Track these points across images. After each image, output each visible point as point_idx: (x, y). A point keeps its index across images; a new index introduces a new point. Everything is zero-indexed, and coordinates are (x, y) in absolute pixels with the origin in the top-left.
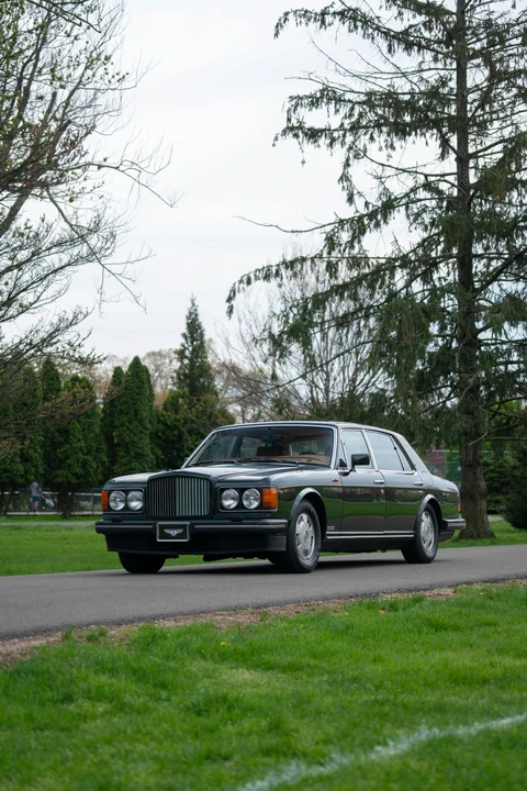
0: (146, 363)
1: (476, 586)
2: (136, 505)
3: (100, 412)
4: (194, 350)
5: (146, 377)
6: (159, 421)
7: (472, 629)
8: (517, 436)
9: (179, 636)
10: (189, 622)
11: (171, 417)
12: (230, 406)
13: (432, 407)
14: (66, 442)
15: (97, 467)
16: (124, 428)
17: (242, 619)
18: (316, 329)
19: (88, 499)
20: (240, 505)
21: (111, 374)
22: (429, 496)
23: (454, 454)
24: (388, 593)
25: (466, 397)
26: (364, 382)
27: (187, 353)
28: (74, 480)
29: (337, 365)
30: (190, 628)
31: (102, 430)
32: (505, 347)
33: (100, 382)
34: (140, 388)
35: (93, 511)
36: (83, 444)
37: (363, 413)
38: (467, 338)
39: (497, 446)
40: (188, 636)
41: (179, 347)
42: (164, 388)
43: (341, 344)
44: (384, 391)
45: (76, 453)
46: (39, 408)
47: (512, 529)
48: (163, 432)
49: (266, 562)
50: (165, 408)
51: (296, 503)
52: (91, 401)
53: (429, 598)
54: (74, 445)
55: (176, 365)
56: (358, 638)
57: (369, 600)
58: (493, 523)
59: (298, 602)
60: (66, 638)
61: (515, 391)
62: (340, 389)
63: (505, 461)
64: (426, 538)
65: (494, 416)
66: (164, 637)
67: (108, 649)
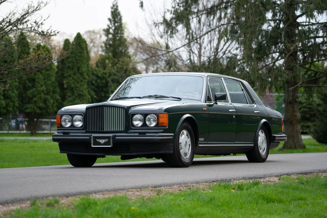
0: (85, 37)
1: (293, 177)
2: (79, 124)
3: (55, 68)
4: (116, 29)
5: (84, 46)
6: (93, 74)
7: (290, 202)
8: (321, 84)
9: (105, 203)
10: (112, 195)
11: (100, 72)
12: (138, 65)
13: (266, 65)
14: (33, 86)
15: (54, 103)
16: (71, 78)
17: (146, 194)
18: (194, 16)
19: (47, 123)
20: (144, 125)
21: (62, 44)
22: (264, 120)
23: (281, 97)
24: (237, 180)
25: (288, 59)
26: (224, 50)
27: (111, 31)
28: (38, 111)
29: (206, 39)
30: (112, 199)
31: (56, 79)
32: (314, 27)
33: (55, 48)
34: (81, 53)
35: (50, 130)
36: (44, 88)
37: (222, 69)
38: (290, 21)
39: (309, 91)
40: (111, 203)
41: (106, 27)
42: (96, 53)
43: (210, 26)
44: (236, 55)
45: (40, 94)
46: (16, 63)
47: (317, 143)
48: (96, 81)
49: (161, 161)
50: (97, 66)
51: (180, 123)
52: (49, 60)
53: (263, 183)
54: (39, 89)
55: (104, 38)
56: (218, 206)
57: (225, 184)
58: (305, 140)
59: (181, 184)
60: (33, 204)
61: (320, 56)
62: (208, 55)
63: (313, 101)
64: (262, 146)
65: (307, 72)
66: (95, 203)
67: (60, 211)
